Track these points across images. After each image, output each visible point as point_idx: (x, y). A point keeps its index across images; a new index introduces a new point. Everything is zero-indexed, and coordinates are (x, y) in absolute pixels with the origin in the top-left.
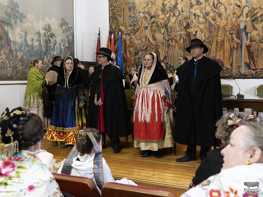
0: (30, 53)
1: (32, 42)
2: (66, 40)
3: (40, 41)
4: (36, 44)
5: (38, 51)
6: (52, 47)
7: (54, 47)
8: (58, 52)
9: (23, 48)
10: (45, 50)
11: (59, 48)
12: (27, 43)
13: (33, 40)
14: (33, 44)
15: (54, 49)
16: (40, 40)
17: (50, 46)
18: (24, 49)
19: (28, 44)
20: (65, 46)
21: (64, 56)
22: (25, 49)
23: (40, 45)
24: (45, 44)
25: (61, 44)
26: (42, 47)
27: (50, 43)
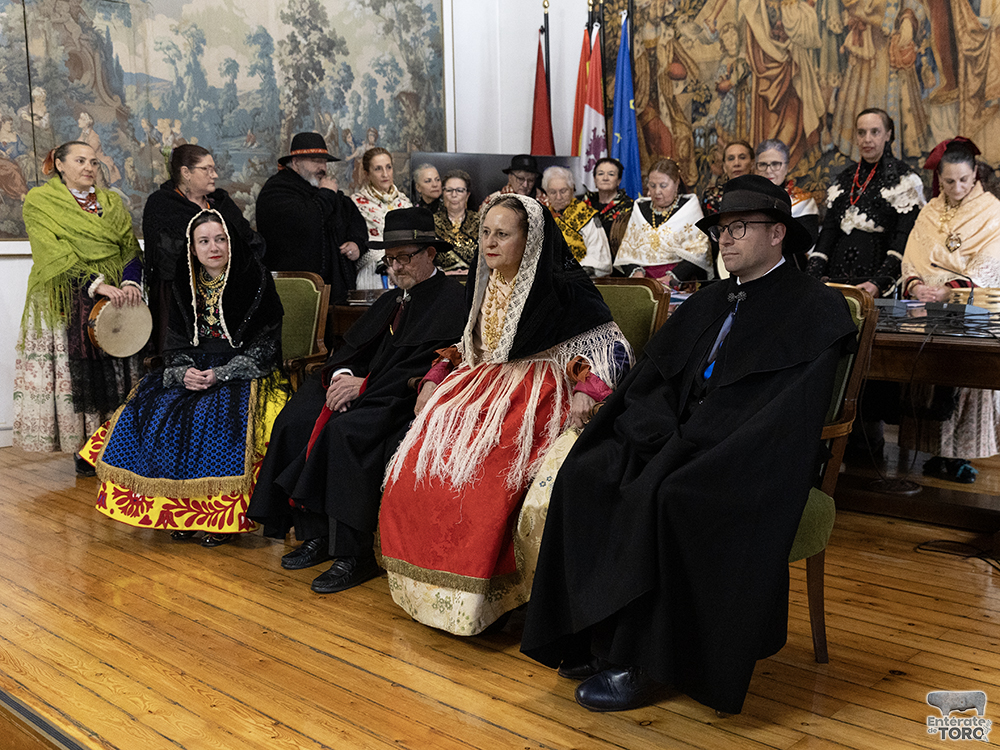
0: (220, 125)
1: (228, 79)
2: (403, 65)
3: (268, 72)
4: (248, 83)
5: (257, 112)
6: (330, 97)
7: (340, 96)
8: (360, 120)
9: (183, 105)
10: (295, 109)
11: (365, 98)
12: (204, 82)
13: (232, 67)
14: (231, 86)
15: (339, 104)
16: (271, 66)
17: (322, 92)
18: (190, 108)
19: (210, 84)
20: (399, 88)
21: (393, 132)
22: (196, 109)
23: (270, 87)
24: (293, 84)
25: (374, 83)
26: (281, 97)
27: (321, 79)
